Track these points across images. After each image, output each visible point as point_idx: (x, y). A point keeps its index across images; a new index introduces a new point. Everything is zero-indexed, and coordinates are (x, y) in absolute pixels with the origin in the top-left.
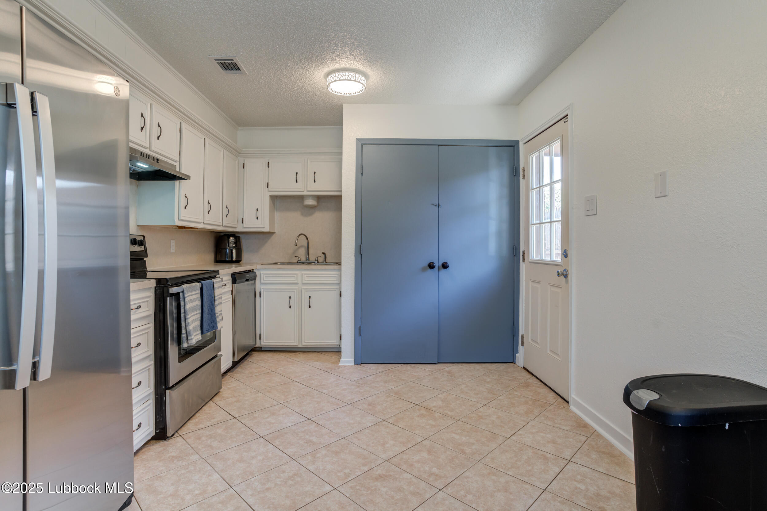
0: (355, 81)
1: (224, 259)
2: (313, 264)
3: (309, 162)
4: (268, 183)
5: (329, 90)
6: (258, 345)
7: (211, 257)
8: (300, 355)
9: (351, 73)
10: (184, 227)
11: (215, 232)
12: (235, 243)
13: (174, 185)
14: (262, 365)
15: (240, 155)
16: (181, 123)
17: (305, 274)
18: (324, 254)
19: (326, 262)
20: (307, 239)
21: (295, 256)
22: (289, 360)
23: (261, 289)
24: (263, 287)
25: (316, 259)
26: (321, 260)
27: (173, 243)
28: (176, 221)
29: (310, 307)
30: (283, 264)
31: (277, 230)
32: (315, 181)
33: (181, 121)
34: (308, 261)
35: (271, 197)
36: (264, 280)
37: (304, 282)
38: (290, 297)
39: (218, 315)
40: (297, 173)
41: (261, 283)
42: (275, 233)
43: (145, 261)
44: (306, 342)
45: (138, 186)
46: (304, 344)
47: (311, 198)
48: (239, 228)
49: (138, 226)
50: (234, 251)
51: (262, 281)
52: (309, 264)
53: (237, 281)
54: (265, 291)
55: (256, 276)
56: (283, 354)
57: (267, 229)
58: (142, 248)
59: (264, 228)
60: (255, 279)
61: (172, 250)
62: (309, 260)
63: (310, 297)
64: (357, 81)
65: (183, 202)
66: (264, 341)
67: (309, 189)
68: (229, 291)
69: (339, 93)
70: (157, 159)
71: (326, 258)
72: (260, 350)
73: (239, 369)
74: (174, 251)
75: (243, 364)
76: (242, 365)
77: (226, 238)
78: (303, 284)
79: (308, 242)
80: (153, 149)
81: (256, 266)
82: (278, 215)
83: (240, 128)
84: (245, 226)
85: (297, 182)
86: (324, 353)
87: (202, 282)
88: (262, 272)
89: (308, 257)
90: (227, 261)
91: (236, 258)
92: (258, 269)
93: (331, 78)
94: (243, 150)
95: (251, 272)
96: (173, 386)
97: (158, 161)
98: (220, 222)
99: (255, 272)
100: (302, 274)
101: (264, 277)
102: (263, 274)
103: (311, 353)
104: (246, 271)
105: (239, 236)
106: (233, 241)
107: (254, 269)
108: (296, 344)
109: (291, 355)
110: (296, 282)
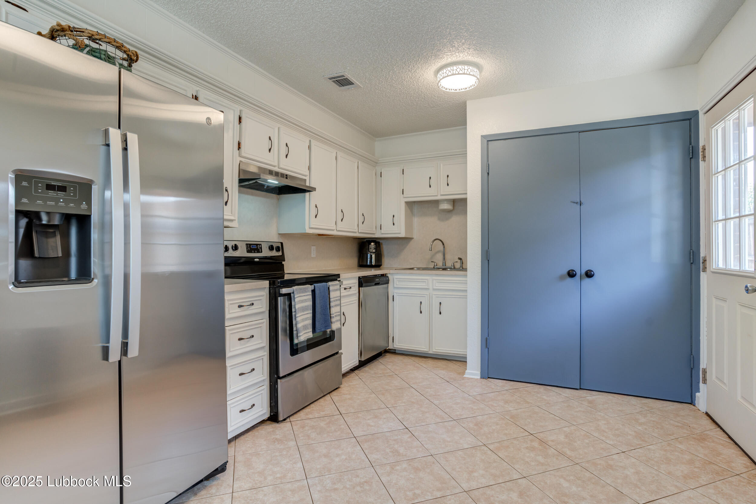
0: (464, 74)
1: (365, 264)
2: (449, 269)
3: (442, 165)
4: (403, 189)
5: (442, 89)
6: (391, 347)
7: (354, 261)
8: (429, 361)
9: (459, 66)
10: (323, 235)
11: (359, 238)
12: (375, 248)
13: (305, 196)
14: (389, 367)
15: (378, 164)
16: (310, 141)
17: (435, 280)
18: (460, 259)
19: (463, 268)
20: (443, 244)
21: (432, 262)
22: (417, 365)
23: (394, 293)
24: (396, 291)
25: (453, 265)
26: (458, 265)
27: (313, 248)
28: (306, 229)
29: (440, 313)
30: (419, 269)
31: (415, 235)
32: (448, 185)
33: (310, 139)
34: (444, 267)
35: (407, 203)
36: (396, 285)
37: (435, 288)
38: (421, 302)
39: (334, 315)
40: (430, 178)
41: (394, 288)
42: (413, 238)
43: (283, 265)
44: (437, 348)
45: (278, 199)
46: (434, 350)
47: (445, 202)
48: (377, 235)
49: (279, 234)
50: (373, 256)
51: (395, 286)
52: (444, 269)
53: (364, 285)
54: (398, 295)
55: (389, 280)
56: (413, 358)
57: (403, 235)
58: (280, 253)
59: (400, 233)
60: (387, 282)
61: (313, 254)
62: (445, 266)
63: (440, 303)
64: (467, 74)
65: (314, 212)
66: (397, 344)
67: (442, 193)
68: (356, 294)
69: (453, 90)
70: (286, 175)
71: (462, 263)
72: (393, 352)
73: (366, 369)
74: (315, 256)
75: (373, 364)
76: (371, 365)
77: (367, 244)
78: (434, 289)
79: (444, 247)
80: (281, 166)
81: (389, 270)
82: (416, 220)
83: (377, 139)
84: (382, 232)
85: (430, 186)
86: (454, 362)
87: (315, 285)
88: (396, 277)
89: (444, 262)
90: (369, 265)
91: (375, 263)
92: (391, 274)
93: (440, 76)
94: (380, 159)
95: (384, 276)
96: (284, 377)
97: (287, 176)
98: (355, 228)
99: (388, 277)
100: (433, 280)
101: (397, 281)
102: (396, 279)
103: (441, 360)
104: (379, 275)
105: (379, 242)
106: (373, 246)
107: (387, 274)
108: (426, 350)
109: (421, 360)
110: (427, 287)
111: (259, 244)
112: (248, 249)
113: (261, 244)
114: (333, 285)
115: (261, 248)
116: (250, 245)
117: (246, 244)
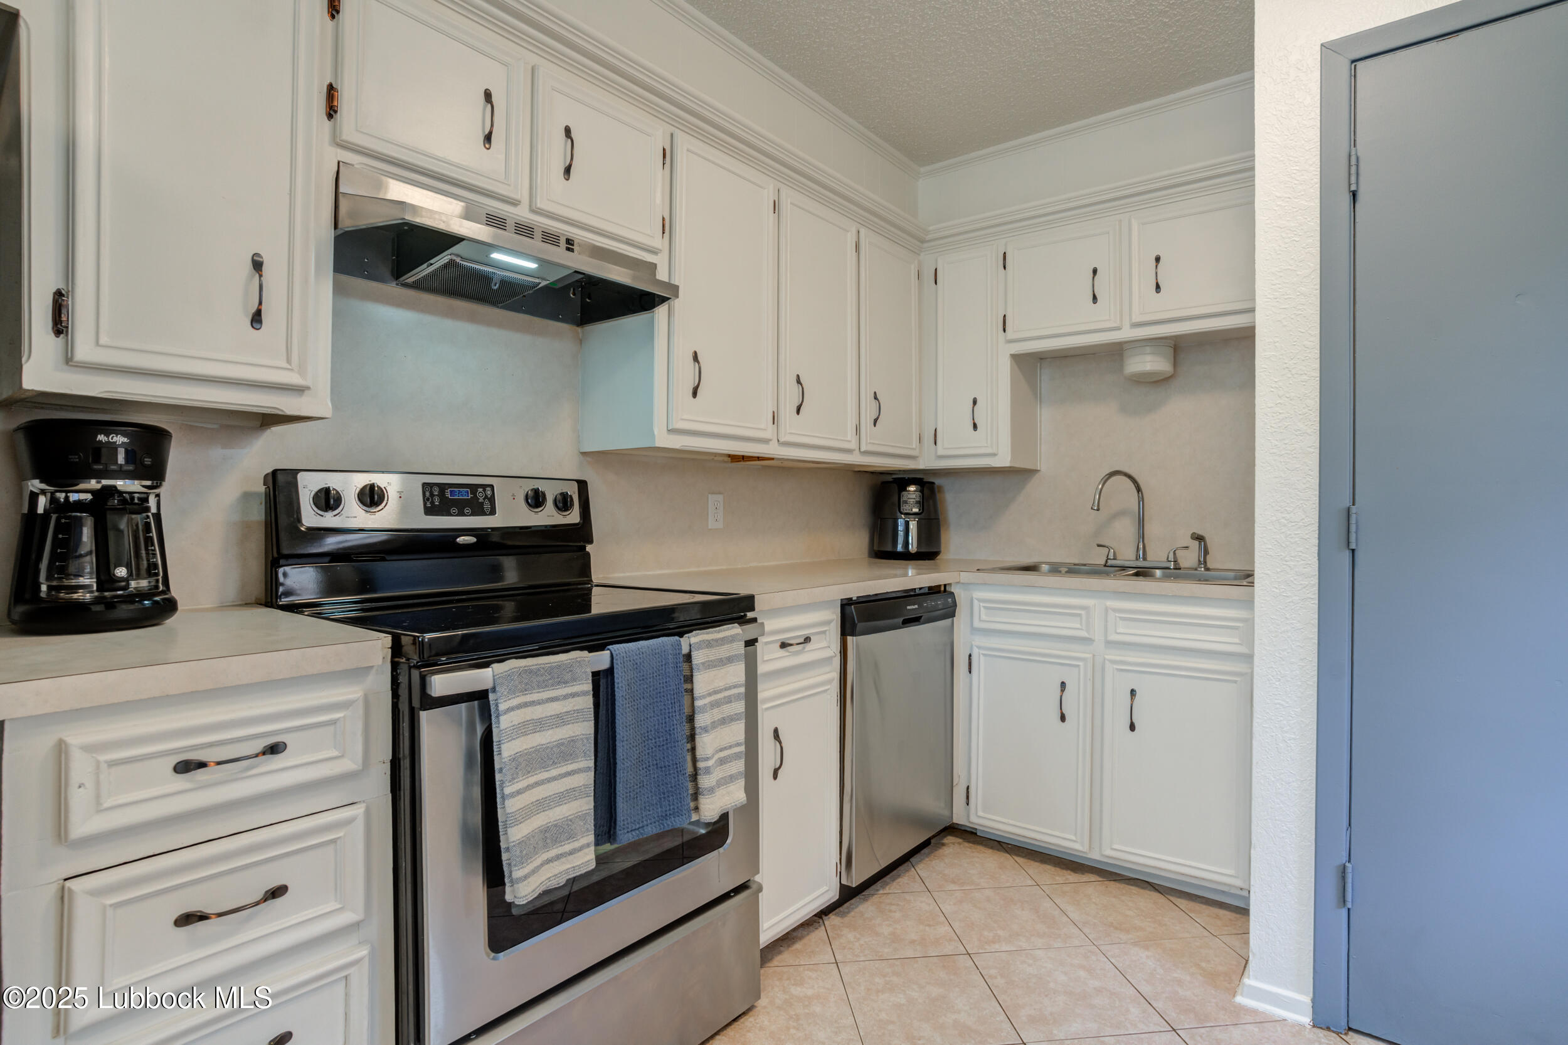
1: (889, 548)
2: (1158, 573)
3: (1135, 225)
4: (1005, 316)
6: (959, 818)
7: (858, 541)
8: (1090, 890)
10: (744, 458)
11: (872, 473)
12: (918, 502)
13: (650, 323)
15: (926, 245)
16: (668, 133)
17: (1115, 610)
18: (1199, 538)
19: (1207, 569)
20: (1139, 489)
21: (1099, 546)
22: (1047, 904)
23: (971, 648)
24: (979, 640)
25: (1171, 558)
26: (1189, 559)
27: (715, 502)
28: (657, 433)
29: (1132, 727)
30: (1055, 569)
31: (1044, 464)
32: (1158, 287)
33: (668, 126)
34: (1141, 563)
35: (1017, 358)
36: (980, 620)
37: (1113, 637)
38: (1063, 684)
40: (1095, 271)
41: (974, 630)
42: (1037, 471)
43: (588, 554)
44: (1116, 846)
45: (581, 341)
46: (1108, 852)
47: (1148, 350)
48: (925, 462)
49: (584, 454)
50: (913, 525)
51: (977, 624)
52: (1142, 573)
53: (860, 626)
54: (984, 655)
55: (955, 605)
56: (1035, 868)
57: (1003, 460)
58: (573, 517)
59: (994, 455)
60: (950, 612)
61: (715, 521)
62: (1145, 559)
63: (1133, 693)
66: (980, 813)
67: (1137, 318)
70: (568, 241)
71: (1206, 552)
72: (970, 835)
74: (720, 525)
77: (895, 487)
78: (1110, 644)
79: (1141, 499)
80: (544, 205)
81: (956, 573)
82: (1047, 417)
83: (922, 170)
84: (941, 452)
85: (1095, 299)
86: (1183, 903)
87: (615, 648)
88: (978, 594)
89: (1141, 546)
90: (900, 553)
91: (918, 547)
92: (963, 584)
94: (931, 228)
95: (939, 592)
97: (571, 243)
98: (849, 438)
99: (953, 593)
100: (1106, 609)
101: (982, 609)
102: (980, 600)
103: (1134, 889)
104: (920, 589)
105: (933, 483)
106: (914, 496)
107: (950, 584)
108: (1077, 846)
109: (1059, 879)
110: (1084, 634)
111: (484, 486)
112: (432, 503)
113: (492, 486)
114: (709, 644)
115: (492, 500)
116: (442, 487)
117: (424, 485)
